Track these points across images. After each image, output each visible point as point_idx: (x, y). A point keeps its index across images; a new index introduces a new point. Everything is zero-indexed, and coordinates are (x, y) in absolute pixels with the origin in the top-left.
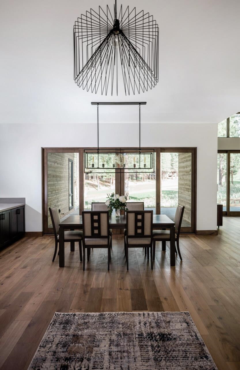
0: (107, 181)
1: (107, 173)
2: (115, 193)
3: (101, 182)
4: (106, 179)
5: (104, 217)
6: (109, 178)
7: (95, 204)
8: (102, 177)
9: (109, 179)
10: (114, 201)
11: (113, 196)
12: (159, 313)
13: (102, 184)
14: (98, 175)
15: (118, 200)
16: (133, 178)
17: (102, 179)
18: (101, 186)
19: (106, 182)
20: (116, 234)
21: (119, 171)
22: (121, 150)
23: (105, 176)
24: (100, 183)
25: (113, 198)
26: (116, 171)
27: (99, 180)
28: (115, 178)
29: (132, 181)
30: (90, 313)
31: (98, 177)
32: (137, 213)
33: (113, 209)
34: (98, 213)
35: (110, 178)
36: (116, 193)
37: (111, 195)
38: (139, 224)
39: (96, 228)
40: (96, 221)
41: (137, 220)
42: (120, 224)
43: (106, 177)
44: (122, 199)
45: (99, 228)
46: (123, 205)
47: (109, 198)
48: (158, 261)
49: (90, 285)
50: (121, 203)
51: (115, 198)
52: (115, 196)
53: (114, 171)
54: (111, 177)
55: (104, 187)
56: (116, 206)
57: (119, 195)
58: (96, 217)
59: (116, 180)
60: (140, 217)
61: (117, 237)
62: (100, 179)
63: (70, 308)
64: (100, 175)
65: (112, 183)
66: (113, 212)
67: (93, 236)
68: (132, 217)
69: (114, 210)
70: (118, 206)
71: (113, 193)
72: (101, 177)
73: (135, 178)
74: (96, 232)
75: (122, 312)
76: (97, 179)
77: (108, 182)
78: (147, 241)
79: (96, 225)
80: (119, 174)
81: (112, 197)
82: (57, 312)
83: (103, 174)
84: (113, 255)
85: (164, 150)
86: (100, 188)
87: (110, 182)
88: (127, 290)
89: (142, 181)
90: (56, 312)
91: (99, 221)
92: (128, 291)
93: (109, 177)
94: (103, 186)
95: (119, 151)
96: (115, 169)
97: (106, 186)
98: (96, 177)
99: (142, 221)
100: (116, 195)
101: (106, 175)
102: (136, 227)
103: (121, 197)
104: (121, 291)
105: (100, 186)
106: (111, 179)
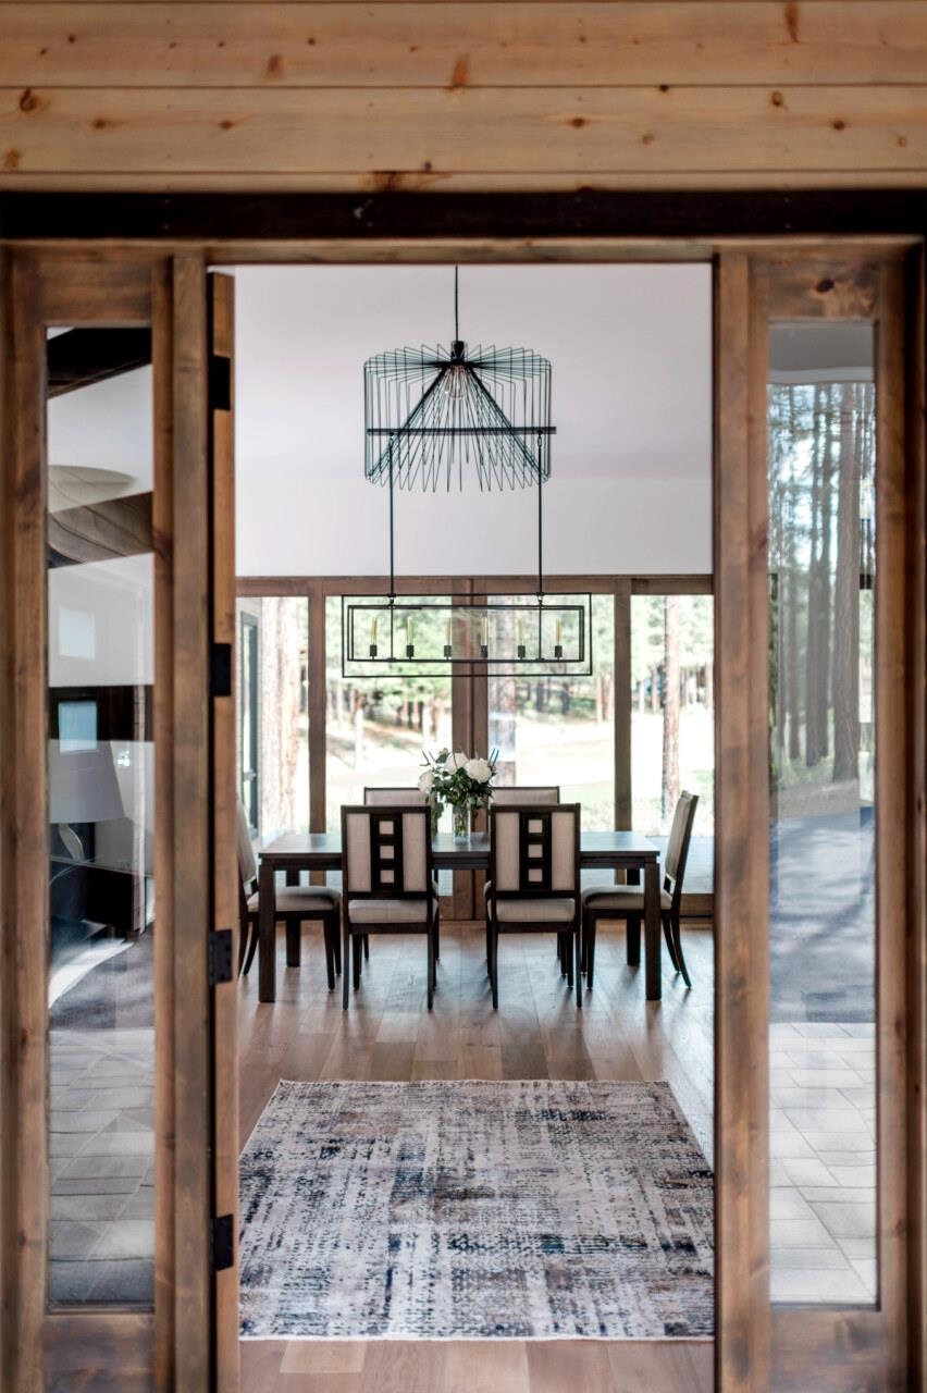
0: (405, 718)
1: (406, 679)
2: (450, 749)
3: (371, 725)
4: (399, 709)
5: (414, 825)
6: (416, 700)
7: (376, 793)
8: (378, 695)
9: (416, 708)
10: (448, 778)
11: (443, 758)
12: (582, 1084)
13: (374, 735)
14: (353, 687)
15: (461, 771)
16: (547, 704)
17: (376, 709)
18: (371, 744)
19: (399, 724)
20: (455, 920)
21: (467, 669)
22: (475, 598)
23: (396, 693)
24: (366, 729)
25: (442, 765)
26: (454, 669)
27: (360, 713)
28: (448, 703)
29: (540, 720)
30: (380, 1083)
31: (356, 700)
32: (526, 814)
33: (445, 805)
34: (396, 814)
35: (421, 705)
36: (456, 750)
37: (437, 756)
38: (535, 851)
39: (387, 864)
40: (387, 840)
41: (526, 839)
42: (468, 853)
43: (397, 700)
44: (475, 769)
45: (397, 864)
46: (481, 789)
47: (429, 768)
48: (604, 989)
49: (375, 1038)
50: (475, 782)
51: (451, 766)
52: (450, 759)
53: (447, 668)
54: (426, 698)
55: (390, 748)
56: (455, 794)
57: (466, 754)
58: (387, 828)
59: (456, 711)
60: (536, 826)
61: (460, 930)
62: (367, 709)
63: (322, 1076)
64: (366, 686)
65: (434, 729)
66: (443, 814)
67: (378, 891)
68: (508, 826)
69: (448, 809)
70: (463, 794)
71: (445, 749)
72: (371, 701)
73: (554, 702)
74: (388, 877)
75: (475, 1081)
76: (348, 708)
77: (410, 725)
78: (562, 912)
79: (387, 852)
80: (468, 679)
81: (440, 765)
82: (284, 1078)
83: (381, 683)
84: (443, 974)
85: (643, 584)
86: (366, 758)
87: (420, 725)
88: (491, 1046)
89: (595, 720)
90: (281, 1080)
91: (397, 840)
92: (493, 1049)
93: (412, 695)
94: (382, 746)
95: (468, 598)
96: (453, 662)
97: (399, 745)
98: (347, 699)
99: (546, 839)
100: (456, 754)
101: (398, 688)
102: (526, 863)
103: (471, 761)
104: (473, 1048)
105: (364, 748)
106: (427, 712)
